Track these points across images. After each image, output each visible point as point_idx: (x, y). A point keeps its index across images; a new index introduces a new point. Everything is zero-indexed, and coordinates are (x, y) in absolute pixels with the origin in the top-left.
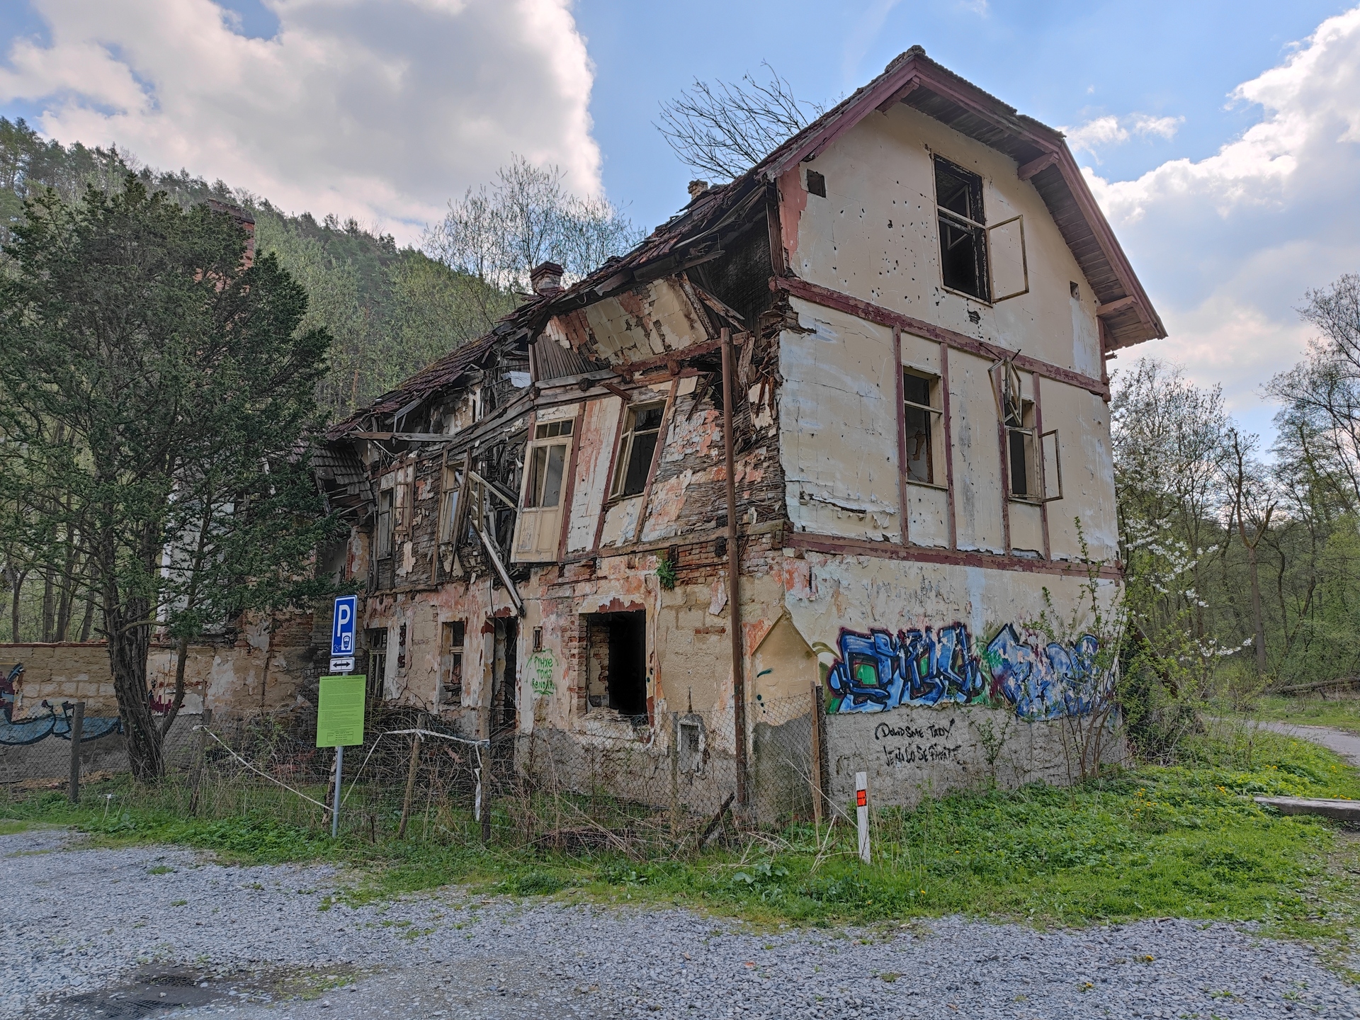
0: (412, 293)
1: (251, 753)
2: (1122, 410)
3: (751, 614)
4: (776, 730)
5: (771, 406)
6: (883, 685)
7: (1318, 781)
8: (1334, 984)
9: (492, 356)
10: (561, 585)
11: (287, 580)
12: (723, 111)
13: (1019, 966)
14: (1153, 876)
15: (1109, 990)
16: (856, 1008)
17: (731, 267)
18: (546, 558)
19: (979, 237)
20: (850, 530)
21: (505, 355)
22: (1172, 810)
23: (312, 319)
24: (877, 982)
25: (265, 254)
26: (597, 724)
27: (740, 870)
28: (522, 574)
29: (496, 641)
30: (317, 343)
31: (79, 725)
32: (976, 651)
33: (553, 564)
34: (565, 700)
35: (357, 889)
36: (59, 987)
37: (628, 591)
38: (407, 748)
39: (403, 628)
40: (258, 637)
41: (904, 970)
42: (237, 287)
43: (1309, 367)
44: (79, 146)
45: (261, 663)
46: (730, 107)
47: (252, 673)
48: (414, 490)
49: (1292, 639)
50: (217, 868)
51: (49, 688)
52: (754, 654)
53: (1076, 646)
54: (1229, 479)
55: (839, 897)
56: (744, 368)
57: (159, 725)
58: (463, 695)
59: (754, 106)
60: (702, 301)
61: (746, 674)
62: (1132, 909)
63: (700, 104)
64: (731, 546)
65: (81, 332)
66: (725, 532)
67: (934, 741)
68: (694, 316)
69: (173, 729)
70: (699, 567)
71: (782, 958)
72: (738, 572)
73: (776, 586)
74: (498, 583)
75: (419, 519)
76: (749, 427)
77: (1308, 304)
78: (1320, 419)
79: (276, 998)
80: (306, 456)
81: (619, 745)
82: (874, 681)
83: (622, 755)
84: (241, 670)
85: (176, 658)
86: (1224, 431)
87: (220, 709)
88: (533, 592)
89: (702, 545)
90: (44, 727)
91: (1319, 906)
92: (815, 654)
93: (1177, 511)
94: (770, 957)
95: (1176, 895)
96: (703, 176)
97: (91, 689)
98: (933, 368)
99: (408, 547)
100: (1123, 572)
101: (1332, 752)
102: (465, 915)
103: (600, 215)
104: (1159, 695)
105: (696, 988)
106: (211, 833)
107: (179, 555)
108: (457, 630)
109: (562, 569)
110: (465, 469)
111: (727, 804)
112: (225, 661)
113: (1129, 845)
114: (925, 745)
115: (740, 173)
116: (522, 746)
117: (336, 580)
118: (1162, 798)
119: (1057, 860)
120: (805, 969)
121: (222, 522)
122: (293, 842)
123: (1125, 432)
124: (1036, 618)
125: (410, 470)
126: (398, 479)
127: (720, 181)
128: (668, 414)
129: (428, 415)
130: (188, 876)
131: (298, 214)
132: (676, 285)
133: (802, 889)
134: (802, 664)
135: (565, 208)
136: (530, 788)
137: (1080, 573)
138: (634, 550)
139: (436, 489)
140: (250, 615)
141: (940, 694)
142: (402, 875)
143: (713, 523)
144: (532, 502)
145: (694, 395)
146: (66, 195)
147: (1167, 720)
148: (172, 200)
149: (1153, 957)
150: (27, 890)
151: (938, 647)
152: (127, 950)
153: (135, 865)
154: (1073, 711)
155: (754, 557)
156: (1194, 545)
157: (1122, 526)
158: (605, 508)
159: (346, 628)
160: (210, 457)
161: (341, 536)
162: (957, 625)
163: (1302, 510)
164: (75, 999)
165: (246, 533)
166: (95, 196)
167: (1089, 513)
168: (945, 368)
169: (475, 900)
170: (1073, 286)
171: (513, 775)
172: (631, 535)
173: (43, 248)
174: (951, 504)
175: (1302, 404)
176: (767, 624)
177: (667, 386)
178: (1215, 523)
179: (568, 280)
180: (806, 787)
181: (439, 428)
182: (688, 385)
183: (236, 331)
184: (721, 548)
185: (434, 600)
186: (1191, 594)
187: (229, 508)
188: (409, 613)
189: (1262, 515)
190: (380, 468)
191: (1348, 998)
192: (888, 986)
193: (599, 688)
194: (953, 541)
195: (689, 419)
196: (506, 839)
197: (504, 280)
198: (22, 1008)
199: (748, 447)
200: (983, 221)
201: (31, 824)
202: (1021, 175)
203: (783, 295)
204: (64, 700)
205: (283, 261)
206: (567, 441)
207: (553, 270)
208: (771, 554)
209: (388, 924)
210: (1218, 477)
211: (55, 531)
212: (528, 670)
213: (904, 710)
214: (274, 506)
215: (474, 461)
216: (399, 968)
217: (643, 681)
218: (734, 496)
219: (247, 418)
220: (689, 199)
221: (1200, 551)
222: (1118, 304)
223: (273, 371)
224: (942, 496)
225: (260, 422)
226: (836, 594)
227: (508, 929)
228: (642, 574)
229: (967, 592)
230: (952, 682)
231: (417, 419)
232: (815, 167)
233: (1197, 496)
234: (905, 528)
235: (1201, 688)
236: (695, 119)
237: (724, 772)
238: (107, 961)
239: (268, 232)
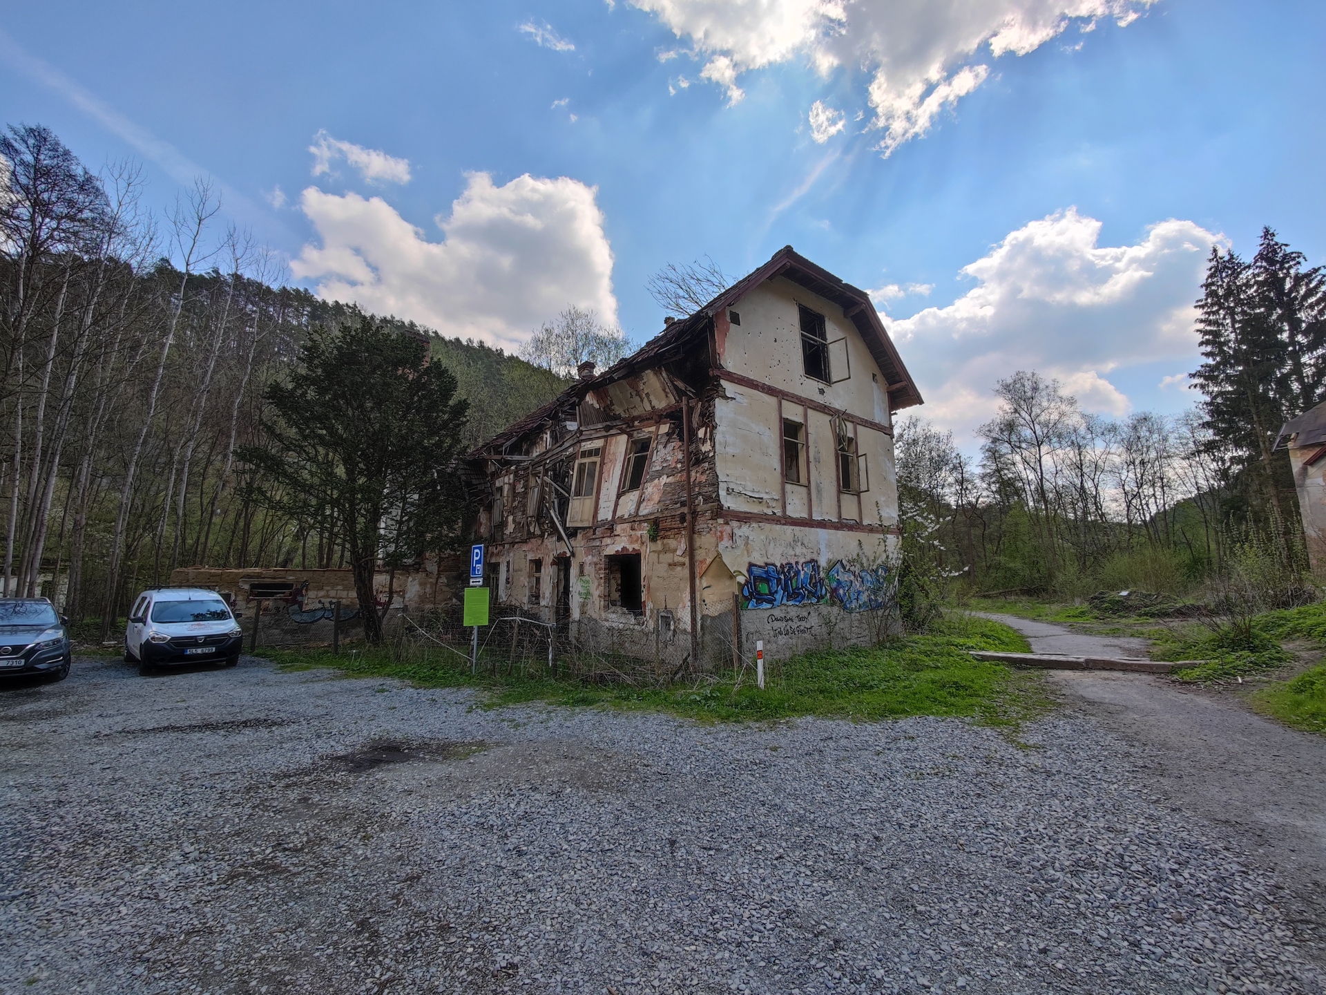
0: (513, 380)
1: (430, 627)
2: (900, 443)
3: (700, 555)
4: (713, 618)
5: (710, 439)
6: (772, 594)
7: (1003, 643)
8: (1011, 749)
9: (557, 412)
10: (594, 539)
11: (447, 536)
12: (683, 280)
13: (843, 742)
14: (915, 694)
15: (892, 754)
16: (756, 764)
17: (688, 364)
18: (586, 524)
19: (823, 348)
20: (755, 509)
21: (563, 412)
22: (926, 659)
23: (459, 395)
24: (768, 751)
25: (435, 359)
26: (614, 616)
27: (693, 693)
28: (573, 533)
29: (559, 570)
30: (463, 406)
31: (338, 613)
32: (822, 575)
33: (590, 528)
34: (597, 602)
35: (487, 702)
36: (329, 752)
37: (631, 543)
38: (512, 627)
39: (508, 563)
40: (432, 567)
41: (782, 745)
42: (420, 377)
43: (999, 421)
44: (337, 302)
45: (433, 580)
46: (687, 278)
47: (429, 586)
48: (513, 487)
49: (989, 568)
50: (411, 690)
51: (322, 593)
52: (701, 577)
53: (876, 571)
54: (957, 481)
55: (747, 707)
56: (696, 419)
57: (380, 614)
58: (541, 600)
59: (700, 277)
60: (672, 382)
61: (697, 588)
62: (904, 711)
63: (670, 276)
64: (688, 517)
65: (338, 402)
66: (685, 510)
67: (799, 624)
68: (667, 390)
69: (387, 616)
70: (671, 529)
71: (716, 739)
72: (692, 532)
73: (713, 540)
74: (560, 538)
75: (516, 503)
76: (698, 451)
77: (998, 387)
78: (1005, 448)
79: (445, 758)
80: (456, 469)
81: (627, 627)
82: (767, 592)
83: (628, 632)
84: (422, 584)
85: (388, 578)
86: (954, 455)
87: (412, 605)
88: (579, 543)
89: (673, 517)
90: (320, 614)
91: (1003, 709)
92: (735, 577)
93: (929, 499)
94: (710, 738)
95: (928, 703)
96: (672, 314)
97: (344, 594)
98: (799, 419)
99: (510, 518)
100: (900, 531)
101: (1010, 627)
102: (544, 716)
103: (615, 336)
104: (919, 596)
105: (670, 755)
106: (409, 671)
107: (390, 522)
108: (538, 564)
109: (594, 531)
110: (541, 475)
111: (686, 658)
112: (414, 580)
113: (902, 677)
114: (794, 626)
115: (692, 313)
116: (573, 628)
117: (472, 536)
118: (920, 653)
119: (863, 686)
120: (729, 745)
121: (412, 504)
122: (452, 676)
123: (902, 455)
124: (855, 557)
125: (512, 476)
126: (505, 481)
127: (681, 317)
128: (653, 445)
129: (521, 446)
130: (396, 694)
131: (452, 338)
132: (657, 373)
133: (727, 703)
134: (728, 582)
135: (596, 332)
136: (579, 650)
137: (878, 532)
138: (634, 520)
139: (526, 487)
140: (427, 554)
141: (803, 598)
142: (510, 695)
143: (679, 505)
144: (578, 493)
145: (667, 434)
146: (330, 329)
147: (923, 611)
148: (386, 331)
149: (915, 735)
150: (312, 700)
151: (802, 572)
152: (365, 733)
153: (369, 688)
154: (873, 606)
155: (701, 524)
156: (938, 517)
157: (900, 506)
158: (619, 496)
159: (478, 562)
160: (406, 469)
161: (474, 512)
162: (812, 561)
163: (995, 498)
164: (338, 758)
165: (425, 510)
166: (345, 330)
167: (883, 499)
168: (806, 420)
169: (550, 708)
170: (874, 376)
171: (569, 643)
172: (632, 512)
173: (318, 357)
174: (809, 494)
175: (995, 440)
176: (709, 561)
177: (653, 429)
178: (949, 505)
179: (597, 372)
180: (730, 649)
181: (527, 453)
182: (664, 428)
183: (420, 401)
184: (683, 518)
185: (525, 547)
186: (936, 543)
187: (416, 497)
188: (511, 554)
189: (974, 500)
190: (496, 475)
191: (1017, 757)
192: (774, 753)
193: (616, 596)
194: (810, 514)
195: (665, 447)
196: (566, 676)
197: (562, 371)
198: (311, 761)
199: (698, 462)
200: (826, 340)
201: (313, 666)
202: (845, 315)
203: (717, 378)
204: (329, 600)
205: (445, 363)
206: (597, 459)
207: (589, 366)
208: (710, 522)
209: (503, 720)
210: (951, 480)
211: (324, 509)
212: (576, 586)
213: (783, 607)
214: (439, 495)
215: (546, 471)
216: (509, 743)
217: (640, 592)
218: (690, 490)
219: (426, 448)
220: (665, 326)
221: (941, 520)
222: (898, 385)
223: (439, 421)
224: (804, 490)
225: (432, 451)
226: (747, 544)
227: (568, 724)
228: (639, 533)
229: (818, 543)
230: (810, 592)
231: (515, 449)
232: (735, 309)
233: (939, 490)
234: (784, 507)
235: (941, 593)
236: (668, 284)
237: (685, 641)
238: (355, 738)
239: (436, 347)
